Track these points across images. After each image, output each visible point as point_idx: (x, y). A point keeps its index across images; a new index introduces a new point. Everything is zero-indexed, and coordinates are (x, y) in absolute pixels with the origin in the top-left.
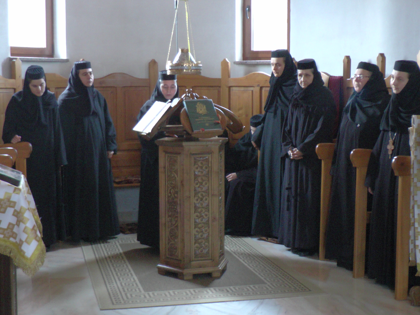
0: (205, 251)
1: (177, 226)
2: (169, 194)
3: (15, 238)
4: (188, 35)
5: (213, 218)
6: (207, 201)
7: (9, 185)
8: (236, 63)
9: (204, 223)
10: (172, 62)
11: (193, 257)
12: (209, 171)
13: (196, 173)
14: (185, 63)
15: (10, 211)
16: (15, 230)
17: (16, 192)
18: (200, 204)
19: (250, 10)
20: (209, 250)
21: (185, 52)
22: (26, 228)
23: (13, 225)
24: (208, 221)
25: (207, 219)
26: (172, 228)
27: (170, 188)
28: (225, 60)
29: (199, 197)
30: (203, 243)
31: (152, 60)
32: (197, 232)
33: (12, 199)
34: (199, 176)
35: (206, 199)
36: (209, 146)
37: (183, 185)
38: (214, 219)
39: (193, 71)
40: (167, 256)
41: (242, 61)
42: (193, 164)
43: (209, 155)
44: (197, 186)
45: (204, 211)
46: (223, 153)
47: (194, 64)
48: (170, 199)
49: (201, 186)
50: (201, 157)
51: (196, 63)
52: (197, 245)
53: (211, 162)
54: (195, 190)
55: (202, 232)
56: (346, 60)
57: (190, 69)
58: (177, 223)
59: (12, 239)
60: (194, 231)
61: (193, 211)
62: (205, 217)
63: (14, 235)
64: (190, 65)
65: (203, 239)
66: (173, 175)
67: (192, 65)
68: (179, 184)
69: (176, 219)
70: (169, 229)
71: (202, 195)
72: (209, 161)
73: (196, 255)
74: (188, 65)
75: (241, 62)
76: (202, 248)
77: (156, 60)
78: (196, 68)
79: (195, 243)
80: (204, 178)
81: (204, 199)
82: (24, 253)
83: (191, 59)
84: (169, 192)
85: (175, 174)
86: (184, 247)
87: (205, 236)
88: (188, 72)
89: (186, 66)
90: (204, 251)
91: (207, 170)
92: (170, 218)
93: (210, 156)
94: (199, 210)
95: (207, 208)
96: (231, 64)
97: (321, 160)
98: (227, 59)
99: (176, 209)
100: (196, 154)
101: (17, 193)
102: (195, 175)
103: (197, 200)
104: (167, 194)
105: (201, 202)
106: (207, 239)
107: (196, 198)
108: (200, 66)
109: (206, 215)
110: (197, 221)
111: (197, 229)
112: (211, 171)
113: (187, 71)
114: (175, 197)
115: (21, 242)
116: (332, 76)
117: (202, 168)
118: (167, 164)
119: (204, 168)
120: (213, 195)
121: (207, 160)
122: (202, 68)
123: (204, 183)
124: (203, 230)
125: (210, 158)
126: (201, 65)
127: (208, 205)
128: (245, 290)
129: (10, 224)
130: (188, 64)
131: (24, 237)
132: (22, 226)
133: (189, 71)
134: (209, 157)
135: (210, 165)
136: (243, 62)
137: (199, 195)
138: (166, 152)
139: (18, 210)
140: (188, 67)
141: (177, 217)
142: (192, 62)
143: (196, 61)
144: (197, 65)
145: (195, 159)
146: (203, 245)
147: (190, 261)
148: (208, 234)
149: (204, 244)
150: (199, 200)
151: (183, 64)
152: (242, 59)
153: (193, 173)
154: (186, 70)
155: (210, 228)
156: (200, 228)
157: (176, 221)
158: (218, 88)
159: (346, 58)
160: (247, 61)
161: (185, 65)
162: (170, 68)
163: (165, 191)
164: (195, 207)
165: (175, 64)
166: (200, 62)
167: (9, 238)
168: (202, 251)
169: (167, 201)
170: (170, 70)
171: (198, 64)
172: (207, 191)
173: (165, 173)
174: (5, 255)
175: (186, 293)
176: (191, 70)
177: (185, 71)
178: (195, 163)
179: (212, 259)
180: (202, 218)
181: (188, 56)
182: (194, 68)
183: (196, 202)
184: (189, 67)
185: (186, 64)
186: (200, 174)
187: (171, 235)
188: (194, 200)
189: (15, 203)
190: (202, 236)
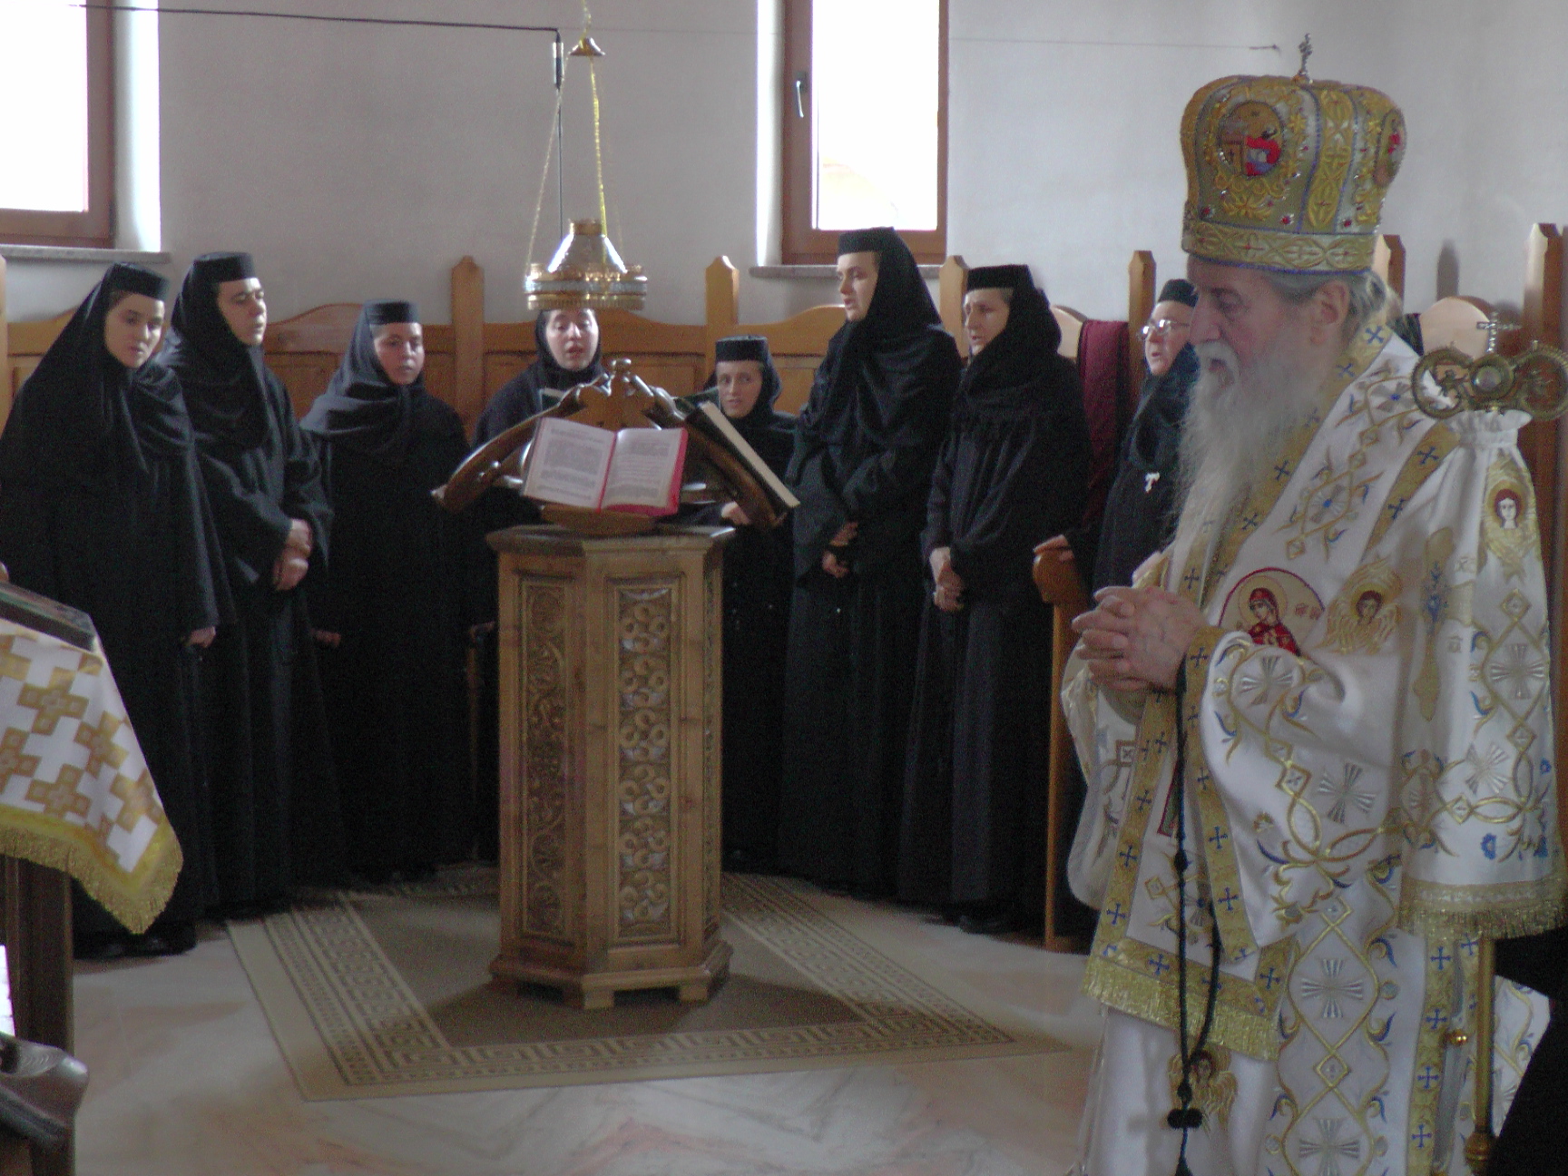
0: (655, 913)
1: (560, 827)
2: (535, 719)
3: (83, 814)
4: (600, 176)
5: (683, 801)
6: (662, 742)
7: (64, 648)
8: (757, 273)
9: (652, 817)
10: (543, 268)
11: (616, 934)
12: (668, 640)
13: (628, 645)
14: (589, 269)
15: (68, 726)
16: (84, 787)
17: (87, 668)
18: (638, 752)
19: (807, 88)
20: (668, 909)
21: (588, 236)
22: (118, 779)
23: (77, 773)
24: (667, 807)
25: (662, 804)
26: (545, 832)
27: (537, 697)
28: (719, 262)
29: (636, 727)
30: (650, 883)
31: (464, 258)
32: (629, 845)
33: (75, 690)
34: (636, 655)
35: (660, 735)
36: (671, 553)
37: (581, 686)
38: (687, 802)
39: (615, 297)
40: (525, 929)
41: (779, 266)
42: (616, 617)
43: (670, 586)
44: (631, 688)
45: (652, 773)
46: (717, 578)
47: (619, 276)
48: (537, 733)
49: (643, 690)
50: (643, 591)
51: (625, 271)
52: (628, 890)
53: (679, 606)
54: (623, 703)
55: (646, 845)
56: (1140, 266)
57: (606, 293)
58: (560, 817)
59: (71, 817)
60: (618, 844)
61: (615, 772)
62: (654, 794)
63: (82, 805)
64: (606, 276)
65: (649, 869)
66: (546, 654)
67: (614, 278)
68: (567, 681)
69: (557, 803)
70: (533, 839)
71: (646, 720)
72: (669, 605)
73: (626, 926)
74: (599, 277)
75: (775, 268)
76: (645, 903)
77: (479, 261)
78: (629, 287)
79: (622, 885)
80: (652, 662)
81: (654, 732)
82: (115, 857)
83: (609, 259)
84: (531, 708)
85: (556, 651)
86: (584, 896)
87: (657, 859)
88: (599, 300)
89: (592, 280)
90: (651, 910)
91: (663, 635)
92: (535, 799)
93: (674, 586)
94: (638, 771)
95: (663, 765)
96: (740, 275)
97: (1049, 607)
98: (726, 260)
99: (557, 767)
100: (627, 581)
101: (89, 673)
102: (622, 650)
103: (629, 737)
104: (524, 717)
105: (643, 744)
106: (664, 870)
107: (625, 731)
108: (642, 283)
109: (660, 789)
110: (630, 808)
111: (627, 836)
112: (678, 638)
113: (596, 298)
114: (553, 725)
115: (106, 824)
116: (1091, 322)
117: (646, 627)
118: (527, 616)
119: (652, 628)
120: (683, 721)
121: (664, 603)
122: (645, 289)
123: (653, 681)
124: (650, 840)
125: (674, 595)
126: (644, 279)
127: (666, 755)
128: (795, 1039)
129: (65, 768)
130: (598, 274)
131: (114, 807)
132: (107, 773)
133: (603, 298)
134: (670, 590)
135: (673, 618)
136: (784, 269)
137: (638, 720)
138: (523, 574)
139: (94, 723)
140: (599, 282)
141: (562, 796)
142: (614, 268)
143: (627, 265)
144: (629, 278)
145: (622, 596)
146: (650, 893)
147: (605, 946)
148: (665, 853)
149: (653, 887)
150: (636, 736)
151: (583, 276)
152: (780, 261)
153: (616, 646)
154: (591, 294)
155: (675, 836)
156: (637, 833)
157: (559, 809)
158: (694, 359)
159: (1138, 259)
160: (797, 266)
161: (588, 279)
162: (539, 288)
163: (521, 706)
164: (623, 758)
165: (554, 273)
166: (639, 267)
167: (61, 814)
168: (644, 912)
169: (524, 739)
170: (536, 293)
171: (632, 274)
172: (664, 708)
173: (520, 645)
174: (50, 866)
175: (592, 1048)
176: (612, 295)
177: (588, 297)
178: (623, 611)
179: (682, 941)
180: (646, 797)
181: (598, 247)
182: (619, 287)
183: (625, 743)
184: (603, 285)
185: (591, 275)
186: (639, 647)
187: (541, 857)
188: (618, 737)
189: (83, 702)
190: (645, 859)
